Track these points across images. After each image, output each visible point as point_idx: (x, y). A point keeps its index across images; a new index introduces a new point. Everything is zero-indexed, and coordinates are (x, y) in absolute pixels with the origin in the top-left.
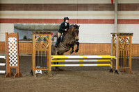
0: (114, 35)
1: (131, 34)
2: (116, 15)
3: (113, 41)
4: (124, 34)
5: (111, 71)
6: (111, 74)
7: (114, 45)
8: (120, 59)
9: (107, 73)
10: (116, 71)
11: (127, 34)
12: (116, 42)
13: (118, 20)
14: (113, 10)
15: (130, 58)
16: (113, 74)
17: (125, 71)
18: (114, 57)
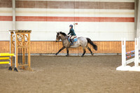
0: (12, 33)
1: (29, 32)
2: (14, 12)
3: (12, 38)
4: (23, 31)
5: (10, 68)
6: (10, 72)
7: (13, 42)
8: (19, 56)
9: (6, 71)
10: (16, 69)
11: (26, 31)
12: (15, 39)
13: (16, 17)
14: (11, 6)
15: (29, 56)
16: (13, 72)
18: (13, 55)
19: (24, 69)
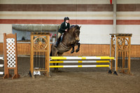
0: (113, 36)
1: (130, 35)
2: (115, 15)
3: (112, 42)
4: (123, 35)
5: (110, 72)
6: (110, 75)
7: (113, 46)
8: (119, 60)
10: (115, 73)
11: (126, 35)
12: (115, 42)
13: (117, 21)
14: (112, 10)
15: (129, 59)
16: (112, 75)
17: (124, 72)
18: (113, 58)
19: (124, 73)
